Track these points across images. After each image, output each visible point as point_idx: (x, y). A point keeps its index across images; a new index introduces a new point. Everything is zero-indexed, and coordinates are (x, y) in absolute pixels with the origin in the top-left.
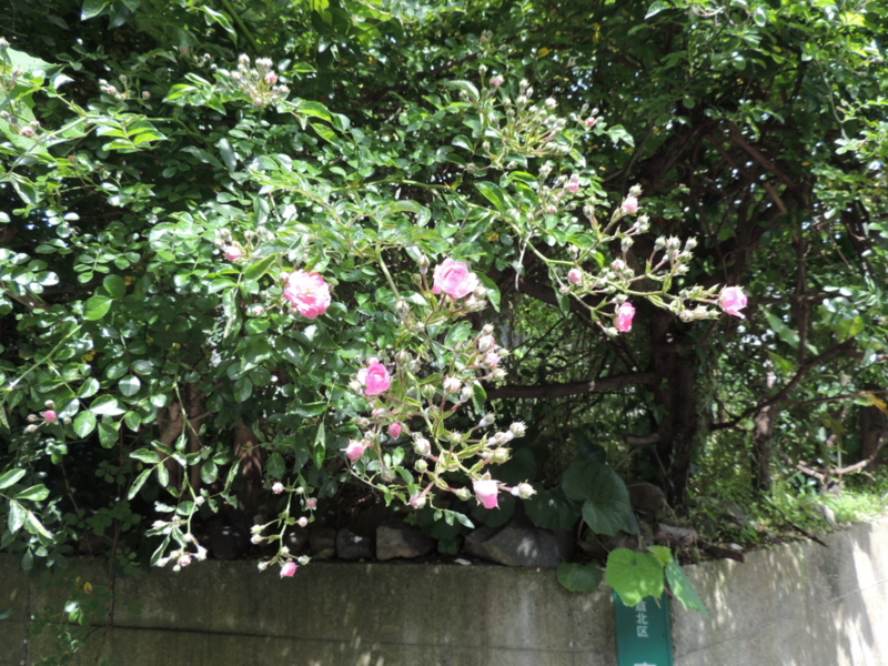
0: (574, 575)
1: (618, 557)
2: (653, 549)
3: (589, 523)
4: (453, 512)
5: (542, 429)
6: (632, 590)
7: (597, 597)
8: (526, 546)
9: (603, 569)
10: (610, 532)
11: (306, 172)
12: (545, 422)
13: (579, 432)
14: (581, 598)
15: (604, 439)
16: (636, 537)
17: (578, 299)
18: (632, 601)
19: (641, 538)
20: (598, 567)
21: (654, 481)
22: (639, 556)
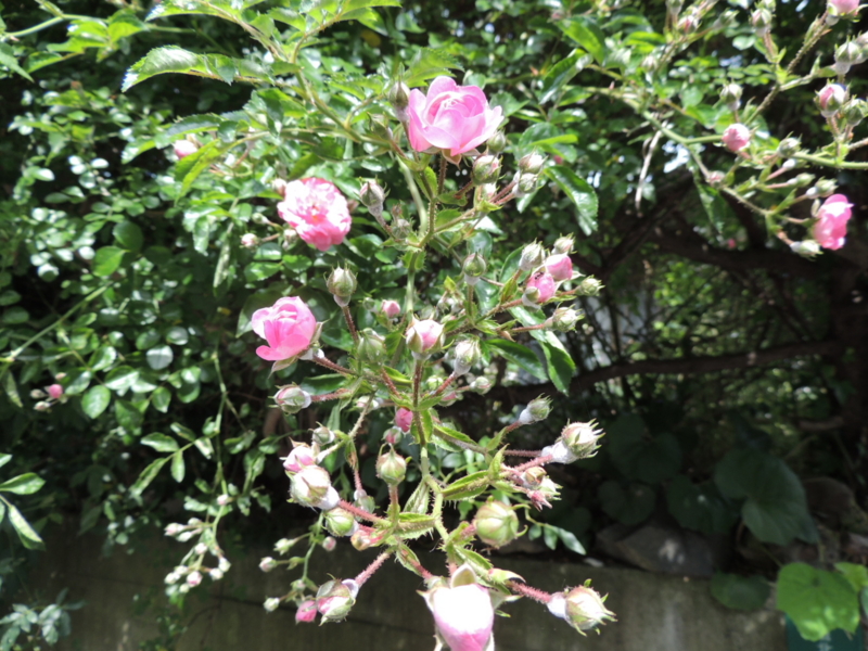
0: (734, 588)
1: (793, 574)
2: (843, 567)
3: (752, 527)
4: (555, 529)
5: (689, 410)
6: (813, 618)
7: (763, 617)
8: (670, 549)
9: (771, 584)
10: (779, 539)
11: (342, 70)
12: (692, 401)
13: (734, 413)
14: (741, 617)
15: (766, 422)
16: (815, 547)
17: (742, 199)
18: (813, 633)
19: (822, 548)
20: (763, 580)
21: (837, 474)
22: (822, 574)
